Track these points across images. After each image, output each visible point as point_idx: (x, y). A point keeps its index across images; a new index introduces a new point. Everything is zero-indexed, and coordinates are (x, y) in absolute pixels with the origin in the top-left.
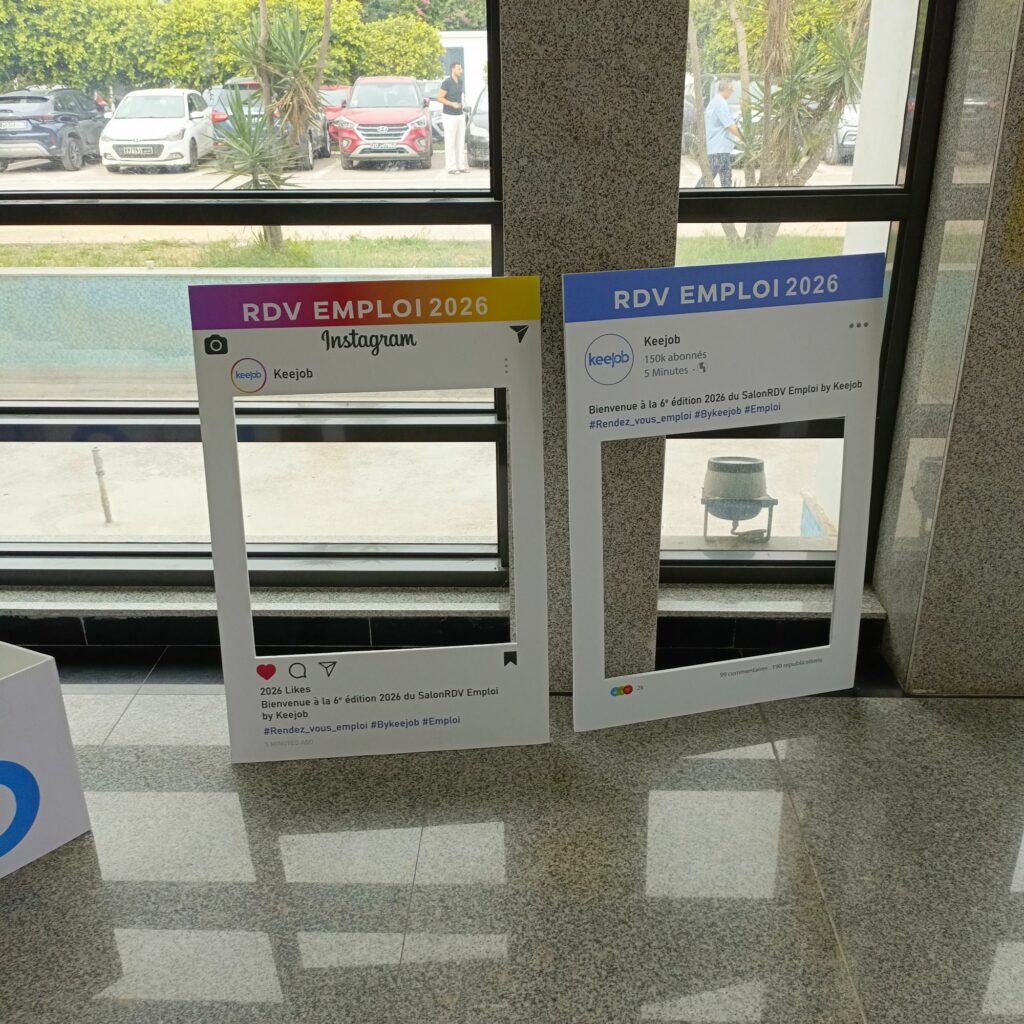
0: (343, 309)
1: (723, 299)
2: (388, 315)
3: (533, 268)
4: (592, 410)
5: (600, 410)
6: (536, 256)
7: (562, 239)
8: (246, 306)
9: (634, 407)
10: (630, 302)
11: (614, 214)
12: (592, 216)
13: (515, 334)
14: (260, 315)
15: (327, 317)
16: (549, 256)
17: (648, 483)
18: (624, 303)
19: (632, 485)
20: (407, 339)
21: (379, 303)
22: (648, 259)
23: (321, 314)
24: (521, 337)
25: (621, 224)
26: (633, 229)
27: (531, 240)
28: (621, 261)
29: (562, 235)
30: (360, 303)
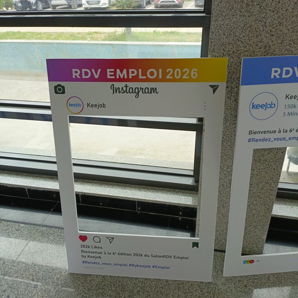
0: (122, 73)
2: (145, 77)
3: (225, 53)
4: (250, 132)
5: (255, 133)
6: (227, 46)
7: (244, 37)
8: (74, 70)
9: (275, 132)
10: (280, 75)
11: (277, 23)
12: (263, 23)
13: (212, 89)
14: (81, 75)
15: (113, 77)
16: (235, 46)
17: (274, 167)
18: (277, 75)
19: (265, 167)
20: (154, 90)
21: (140, 70)
22: (294, 49)
23: (110, 75)
25: (281, 29)
26: (287, 32)
27: (225, 37)
28: (277, 50)
29: (244, 34)
30: (130, 70)
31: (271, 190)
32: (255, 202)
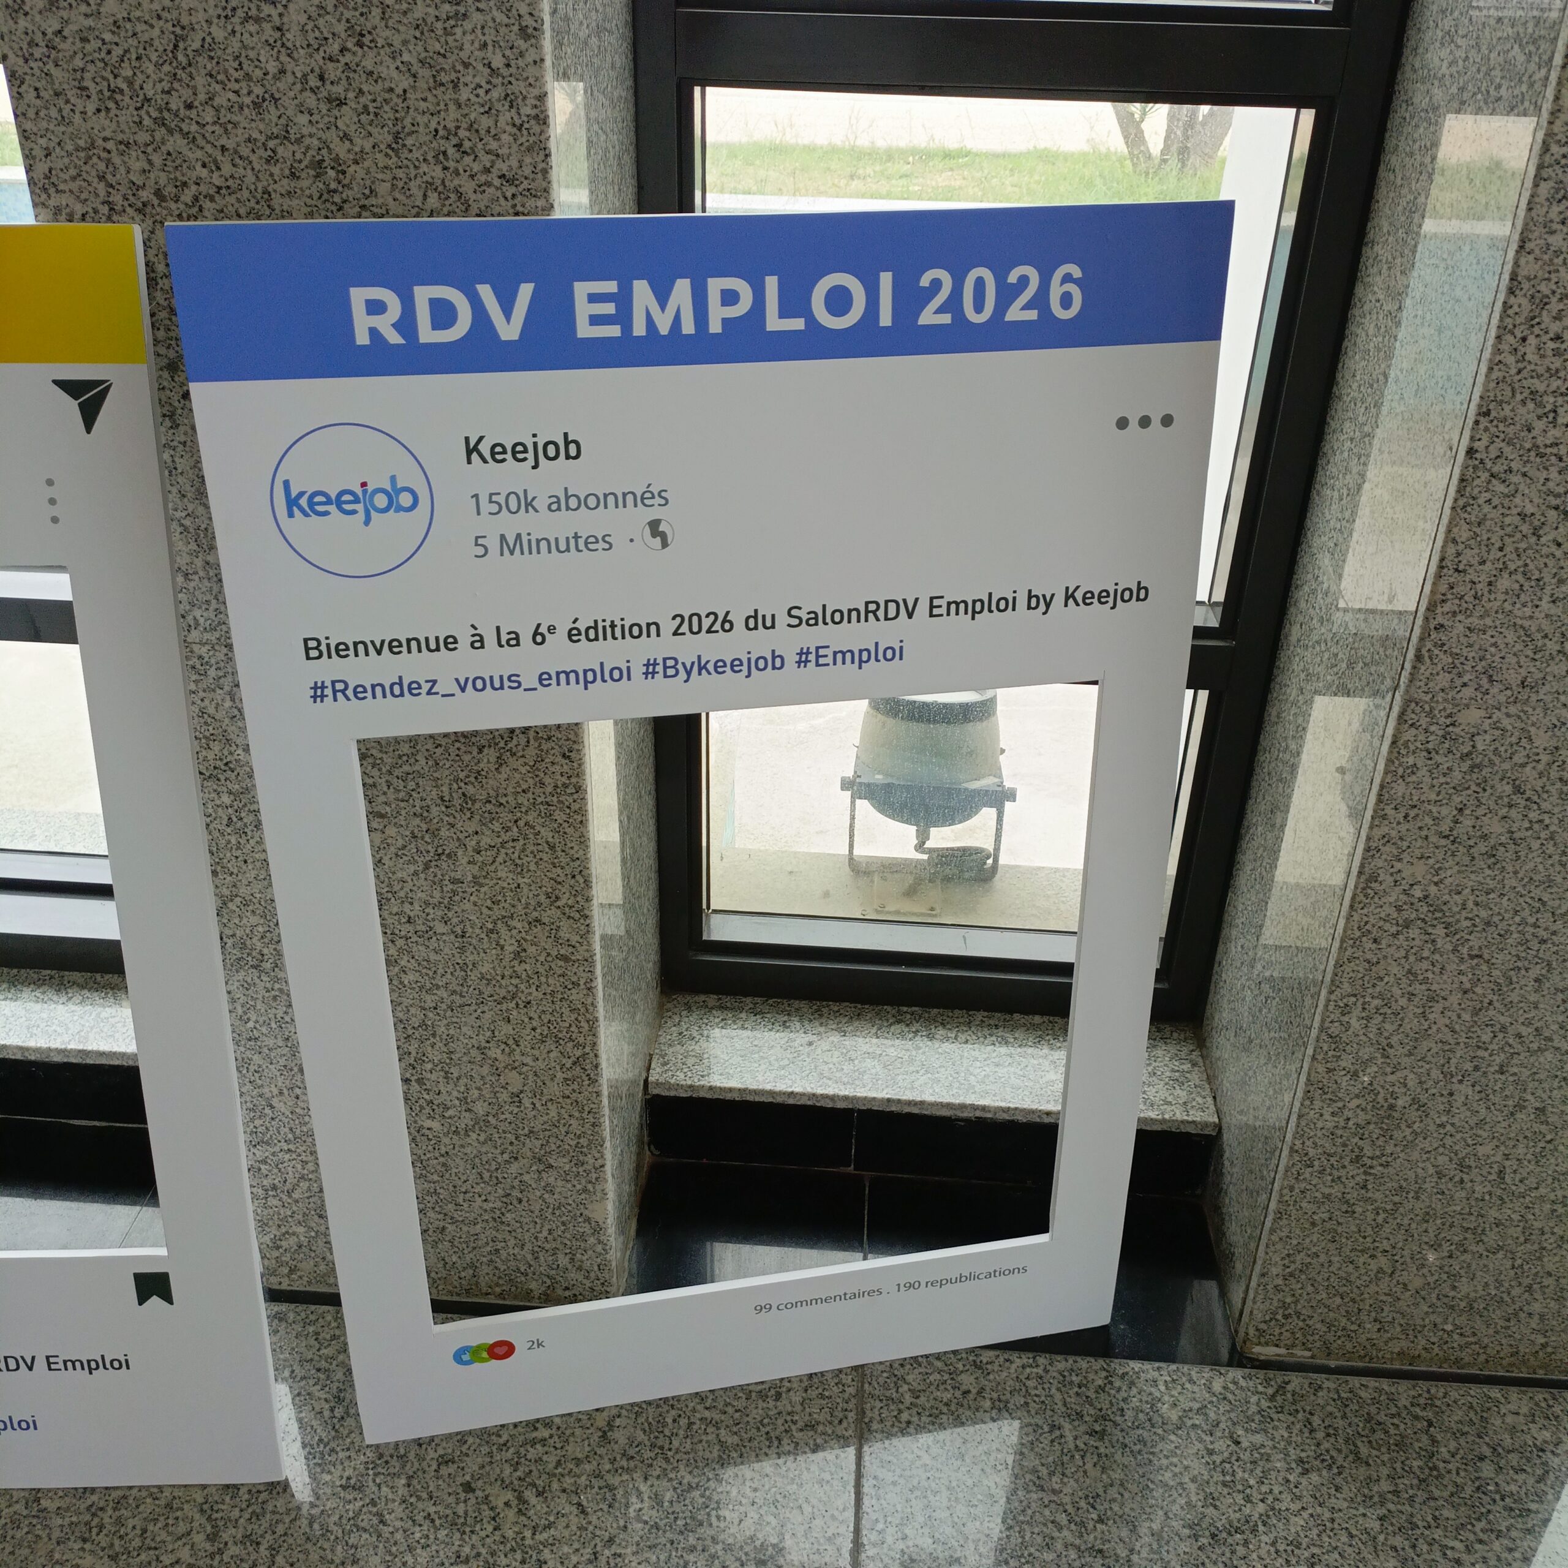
1: (715, 327)
4: (313, 649)
5: (341, 650)
9: (450, 643)
10: (406, 325)
11: (340, 28)
12: (269, 33)
13: (71, 406)
24: (90, 414)
25: (368, 64)
28: (383, 188)
31: (565, 959)
32: (506, 1029)
